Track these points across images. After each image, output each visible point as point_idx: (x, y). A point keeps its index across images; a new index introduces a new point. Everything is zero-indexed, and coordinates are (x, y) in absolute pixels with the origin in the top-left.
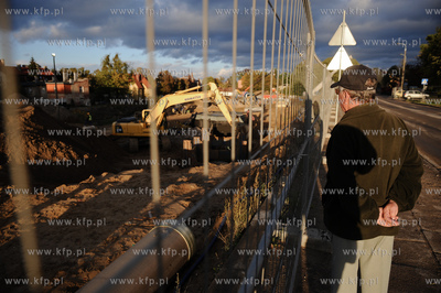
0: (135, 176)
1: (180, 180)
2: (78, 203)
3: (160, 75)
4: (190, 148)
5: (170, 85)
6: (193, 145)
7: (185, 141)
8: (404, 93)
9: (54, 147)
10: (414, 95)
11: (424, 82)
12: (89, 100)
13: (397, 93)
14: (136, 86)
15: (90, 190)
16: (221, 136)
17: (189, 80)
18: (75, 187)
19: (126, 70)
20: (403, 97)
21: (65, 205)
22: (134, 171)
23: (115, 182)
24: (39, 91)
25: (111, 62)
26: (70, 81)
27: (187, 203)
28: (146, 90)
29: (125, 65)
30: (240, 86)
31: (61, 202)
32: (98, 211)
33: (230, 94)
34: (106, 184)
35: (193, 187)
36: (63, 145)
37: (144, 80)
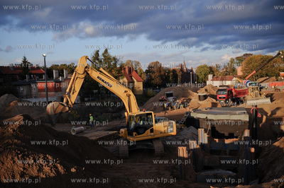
3: (149, 67)
4: (186, 155)
5: (161, 76)
6: (189, 151)
7: (180, 148)
16: (222, 137)
17: (182, 70)
19: (115, 64)
24: (30, 91)
25: (101, 57)
26: (60, 79)
28: (136, 84)
29: (114, 59)
30: (240, 73)
33: (228, 83)
36: (50, 158)
37: (134, 73)
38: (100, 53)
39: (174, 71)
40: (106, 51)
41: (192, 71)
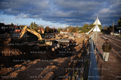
0: (38, 62)
1: (51, 64)
2: (21, 71)
3: (46, 27)
4: (54, 50)
5: (49, 30)
6: (55, 49)
7: (52, 48)
8: (114, 34)
9: (16, 51)
10: (117, 34)
11: (120, 31)
12: (26, 34)
13: (112, 34)
14: (39, 30)
15: (24, 67)
16: (63, 46)
17: (54, 29)
18: (20, 66)
20: (114, 35)
21: (17, 72)
22: (38, 60)
23: (32, 64)
24: (13, 32)
25: (33, 24)
26: (22, 29)
27: (52, 73)
28: (42, 32)
29: (37, 25)
30: (68, 31)
31: (16, 71)
32: (27, 75)
33: (65, 33)
34: (29, 64)
35: (54, 67)
36: (18, 50)
37: (42, 29)
38: (33, 23)
39: (52, 29)
40: (35, 23)
41: (57, 29)
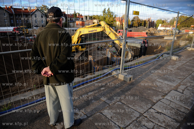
5: (138, 23)
17: (149, 21)
19: (113, 15)
38: (106, 10)
40: (109, 9)
41: (154, 22)
